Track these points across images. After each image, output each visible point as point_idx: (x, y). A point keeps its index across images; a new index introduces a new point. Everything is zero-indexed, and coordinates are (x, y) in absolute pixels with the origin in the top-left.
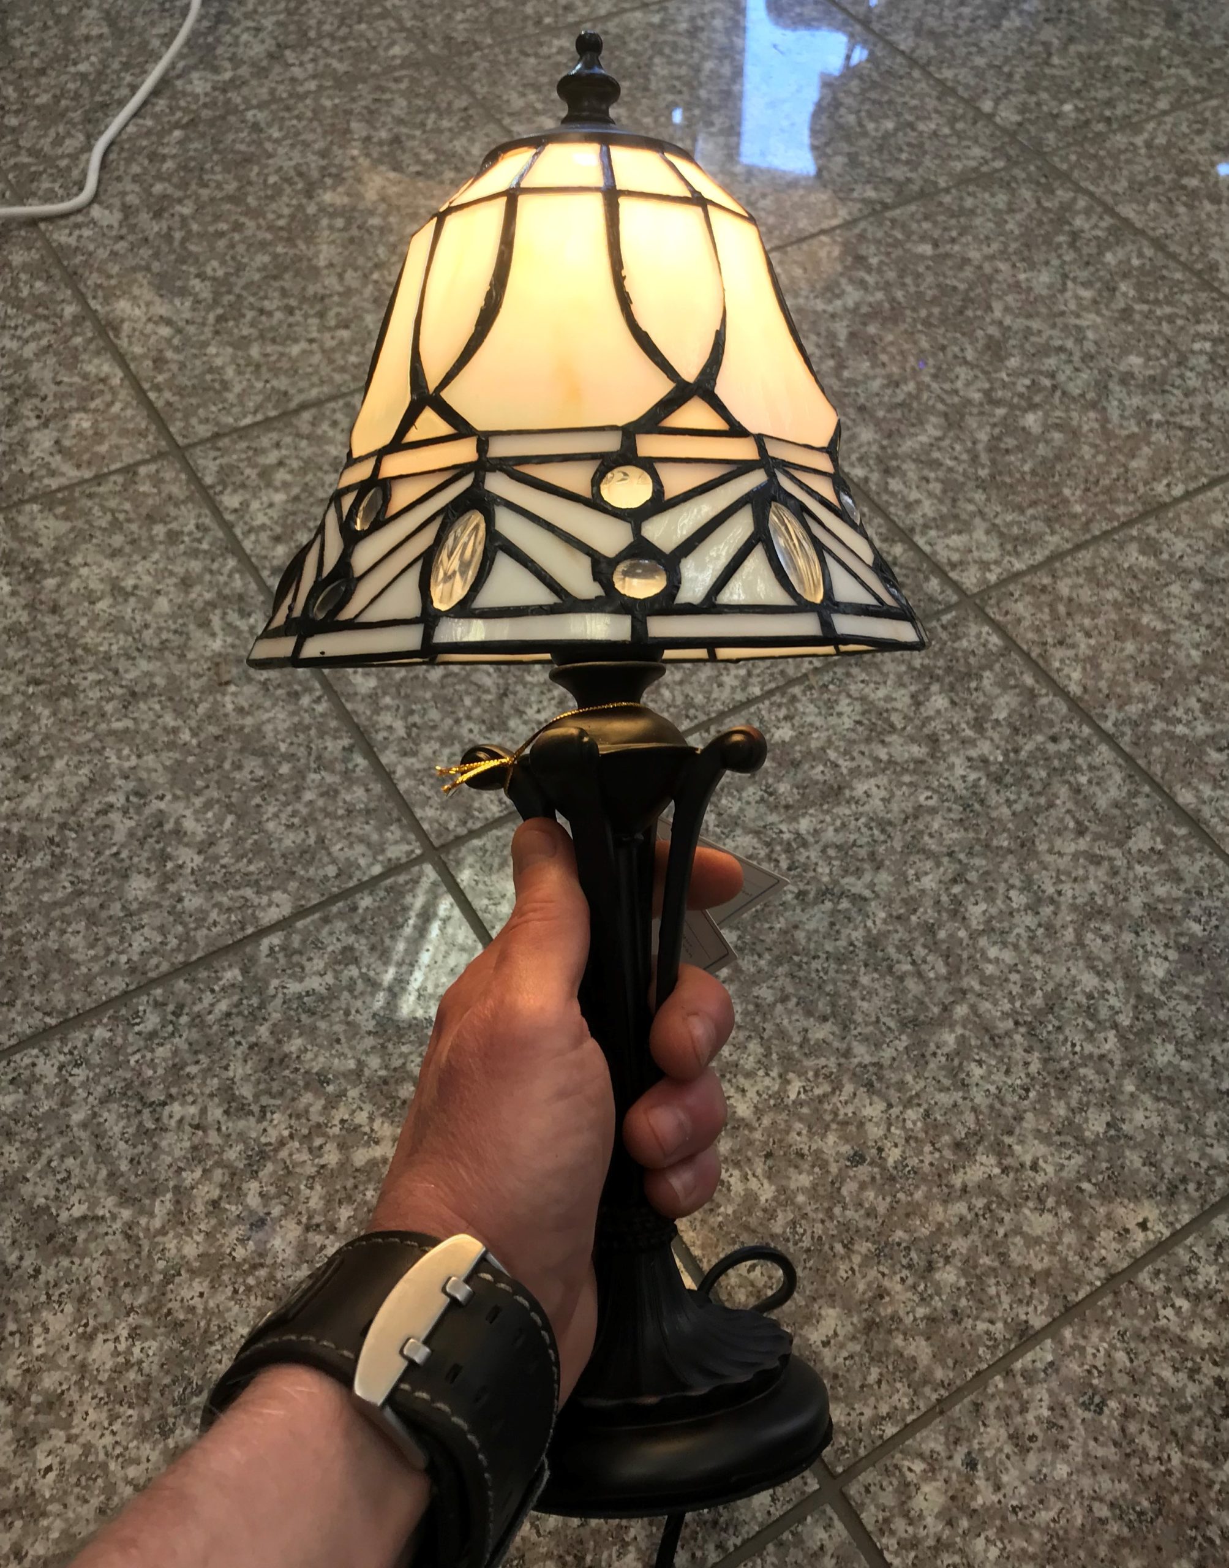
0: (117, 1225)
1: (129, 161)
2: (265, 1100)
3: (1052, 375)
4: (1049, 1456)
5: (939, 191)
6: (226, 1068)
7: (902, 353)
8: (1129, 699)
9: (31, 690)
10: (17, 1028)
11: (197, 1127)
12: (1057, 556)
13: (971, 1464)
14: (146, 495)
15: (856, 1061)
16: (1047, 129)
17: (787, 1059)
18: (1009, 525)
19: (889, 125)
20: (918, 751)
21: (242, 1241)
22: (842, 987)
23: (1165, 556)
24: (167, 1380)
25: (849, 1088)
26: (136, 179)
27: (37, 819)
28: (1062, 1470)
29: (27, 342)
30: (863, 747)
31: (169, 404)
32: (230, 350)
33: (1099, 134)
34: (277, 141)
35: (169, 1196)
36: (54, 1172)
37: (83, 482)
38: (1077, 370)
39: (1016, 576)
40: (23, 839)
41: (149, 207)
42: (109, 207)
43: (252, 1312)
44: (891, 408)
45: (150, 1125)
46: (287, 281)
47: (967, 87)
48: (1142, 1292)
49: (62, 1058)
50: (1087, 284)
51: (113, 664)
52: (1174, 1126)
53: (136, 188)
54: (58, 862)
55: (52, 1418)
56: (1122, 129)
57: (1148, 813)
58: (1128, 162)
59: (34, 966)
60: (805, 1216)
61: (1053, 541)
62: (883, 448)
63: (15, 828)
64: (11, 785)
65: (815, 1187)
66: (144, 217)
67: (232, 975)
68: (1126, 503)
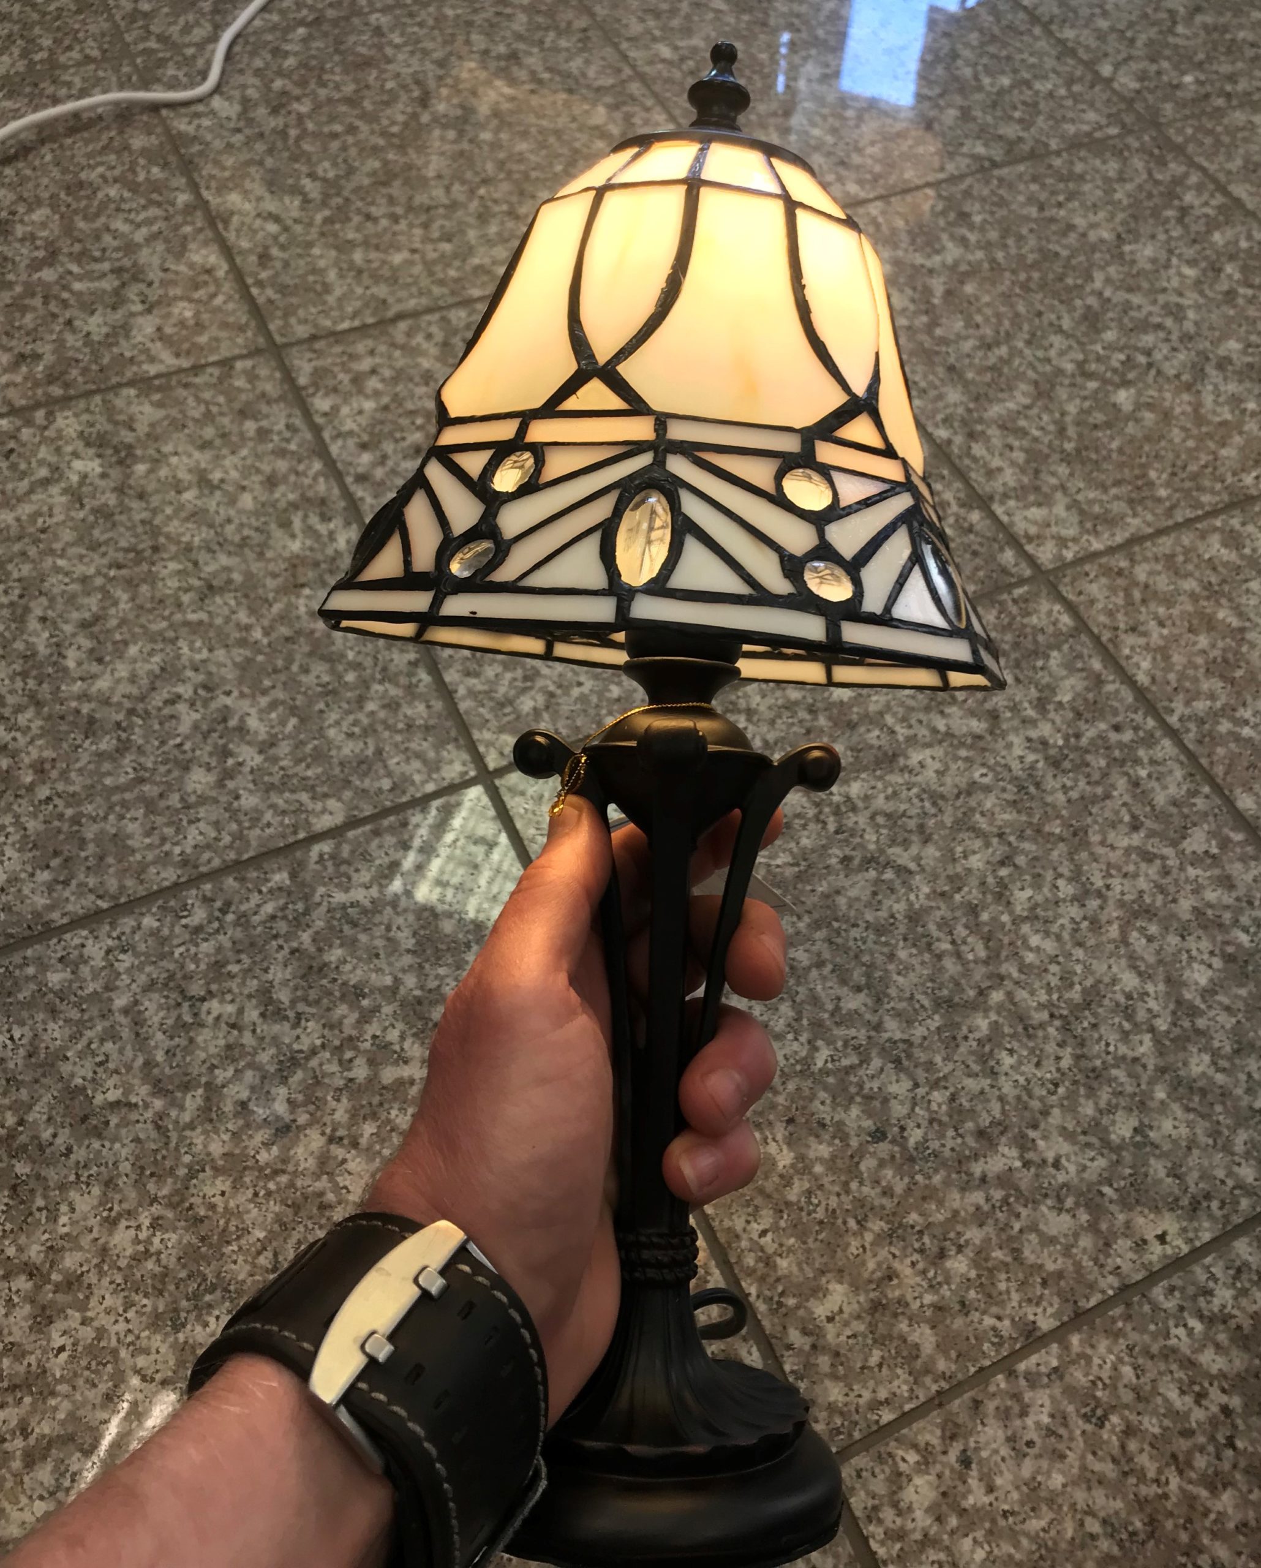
0: (149, 1114)
1: (253, 54)
2: (301, 1007)
3: (1148, 353)
4: (1045, 1464)
5: (1049, 153)
6: (266, 970)
7: (999, 316)
8: (1197, 695)
9: (112, 573)
10: (70, 908)
11: (233, 1026)
12: (1136, 540)
13: (966, 1462)
14: (240, 390)
15: (886, 1036)
16: (1166, 99)
17: (817, 1025)
18: (1091, 502)
19: (1006, 81)
20: (977, 726)
21: (267, 1145)
22: (880, 959)
23: (1247, 551)
24: (183, 1274)
25: (876, 1063)
26: (258, 72)
27: (107, 702)
28: (1057, 1480)
29: (138, 226)
30: (922, 716)
31: (271, 302)
32: (333, 253)
33: (1218, 109)
34: (397, 47)
35: (200, 1091)
36: (94, 1054)
37: (180, 371)
38: (1174, 349)
39: (1095, 555)
40: (92, 721)
41: (268, 102)
42: (229, 99)
43: (270, 1216)
44: (982, 370)
45: (188, 1018)
46: (396, 189)
47: (1087, 48)
48: (1156, 1308)
49: (110, 942)
50: (1192, 263)
51: (193, 555)
52: (1203, 1139)
53: (256, 81)
54: (123, 747)
55: (69, 1298)
56: (1241, 106)
57: (1206, 814)
58: (1245, 140)
59: (91, 849)
60: (821, 1187)
61: (1135, 524)
62: (969, 411)
63: (85, 709)
64: (85, 666)
65: (834, 1158)
66: (261, 112)
67: (281, 878)
68: (1213, 492)
